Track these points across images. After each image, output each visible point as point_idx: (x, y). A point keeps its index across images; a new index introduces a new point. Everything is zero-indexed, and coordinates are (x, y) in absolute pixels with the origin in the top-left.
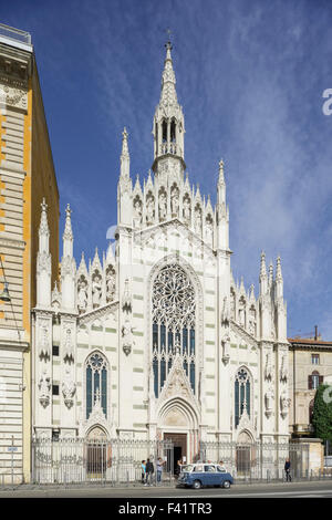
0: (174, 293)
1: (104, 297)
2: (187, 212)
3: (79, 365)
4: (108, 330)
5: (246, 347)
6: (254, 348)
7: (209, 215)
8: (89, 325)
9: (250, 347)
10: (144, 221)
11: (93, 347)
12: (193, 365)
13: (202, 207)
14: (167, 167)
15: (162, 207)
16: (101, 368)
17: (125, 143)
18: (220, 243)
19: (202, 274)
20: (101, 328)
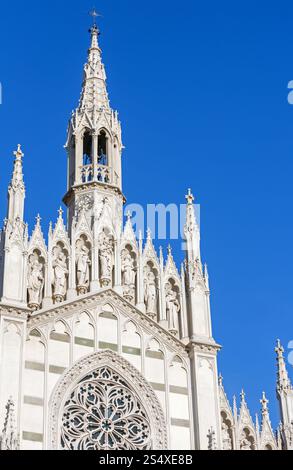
0: (107, 425)
2: (130, 276)
7: (171, 280)
10: (48, 292)
13: (158, 266)
14: (91, 203)
15: (83, 267)
17: (18, 168)
18: (195, 330)
19: (161, 387)
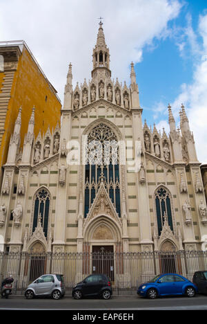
1: (51, 152)
2: (110, 94)
3: (30, 198)
4: (52, 172)
5: (162, 171)
6: (169, 171)
8: (39, 172)
9: (166, 170)
11: (40, 185)
12: (118, 190)
15: (93, 94)
16: (46, 199)
19: (121, 127)
20: (47, 172)
